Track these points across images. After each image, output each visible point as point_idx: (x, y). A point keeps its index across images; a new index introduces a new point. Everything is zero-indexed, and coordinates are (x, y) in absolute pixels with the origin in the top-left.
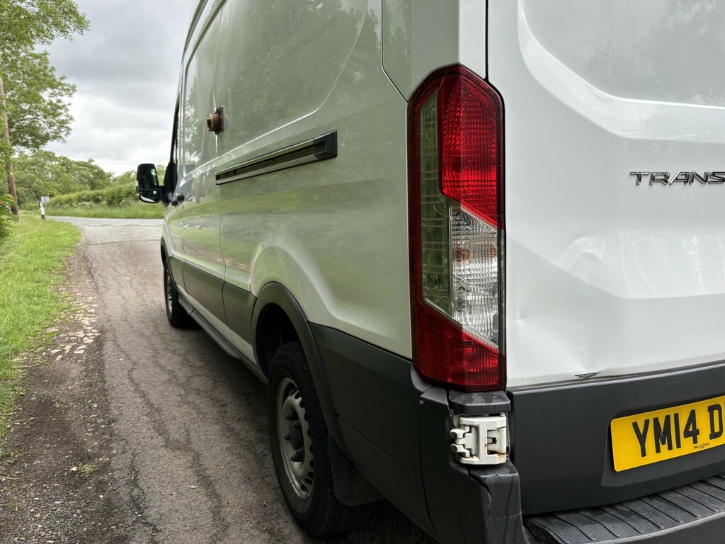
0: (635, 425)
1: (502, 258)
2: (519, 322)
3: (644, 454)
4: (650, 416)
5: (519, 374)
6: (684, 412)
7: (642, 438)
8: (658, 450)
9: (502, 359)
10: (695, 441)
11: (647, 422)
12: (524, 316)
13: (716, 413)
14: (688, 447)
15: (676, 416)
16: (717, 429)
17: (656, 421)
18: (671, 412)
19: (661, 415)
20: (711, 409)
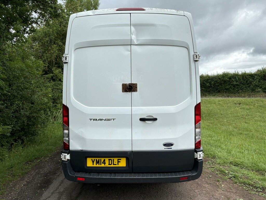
0: (92, 160)
1: (69, 131)
2: (71, 140)
3: (93, 164)
4: (95, 159)
5: (71, 148)
6: (103, 159)
7: (93, 162)
8: (96, 165)
9: (69, 146)
10: (105, 165)
11: (94, 160)
12: (72, 139)
13: (110, 161)
14: (103, 165)
15: (101, 160)
16: (110, 163)
17: (96, 160)
18: (100, 159)
19: (98, 159)
20: (109, 160)
